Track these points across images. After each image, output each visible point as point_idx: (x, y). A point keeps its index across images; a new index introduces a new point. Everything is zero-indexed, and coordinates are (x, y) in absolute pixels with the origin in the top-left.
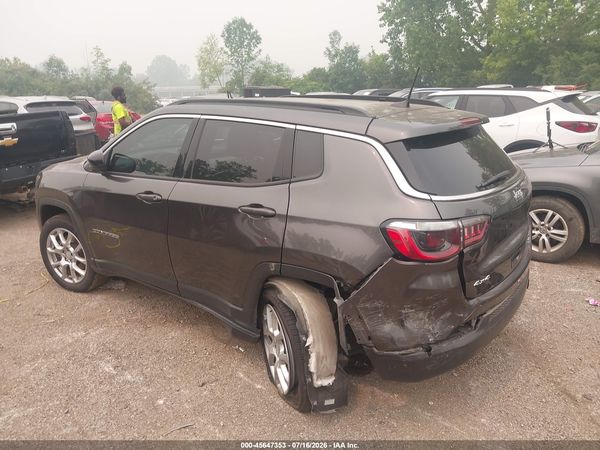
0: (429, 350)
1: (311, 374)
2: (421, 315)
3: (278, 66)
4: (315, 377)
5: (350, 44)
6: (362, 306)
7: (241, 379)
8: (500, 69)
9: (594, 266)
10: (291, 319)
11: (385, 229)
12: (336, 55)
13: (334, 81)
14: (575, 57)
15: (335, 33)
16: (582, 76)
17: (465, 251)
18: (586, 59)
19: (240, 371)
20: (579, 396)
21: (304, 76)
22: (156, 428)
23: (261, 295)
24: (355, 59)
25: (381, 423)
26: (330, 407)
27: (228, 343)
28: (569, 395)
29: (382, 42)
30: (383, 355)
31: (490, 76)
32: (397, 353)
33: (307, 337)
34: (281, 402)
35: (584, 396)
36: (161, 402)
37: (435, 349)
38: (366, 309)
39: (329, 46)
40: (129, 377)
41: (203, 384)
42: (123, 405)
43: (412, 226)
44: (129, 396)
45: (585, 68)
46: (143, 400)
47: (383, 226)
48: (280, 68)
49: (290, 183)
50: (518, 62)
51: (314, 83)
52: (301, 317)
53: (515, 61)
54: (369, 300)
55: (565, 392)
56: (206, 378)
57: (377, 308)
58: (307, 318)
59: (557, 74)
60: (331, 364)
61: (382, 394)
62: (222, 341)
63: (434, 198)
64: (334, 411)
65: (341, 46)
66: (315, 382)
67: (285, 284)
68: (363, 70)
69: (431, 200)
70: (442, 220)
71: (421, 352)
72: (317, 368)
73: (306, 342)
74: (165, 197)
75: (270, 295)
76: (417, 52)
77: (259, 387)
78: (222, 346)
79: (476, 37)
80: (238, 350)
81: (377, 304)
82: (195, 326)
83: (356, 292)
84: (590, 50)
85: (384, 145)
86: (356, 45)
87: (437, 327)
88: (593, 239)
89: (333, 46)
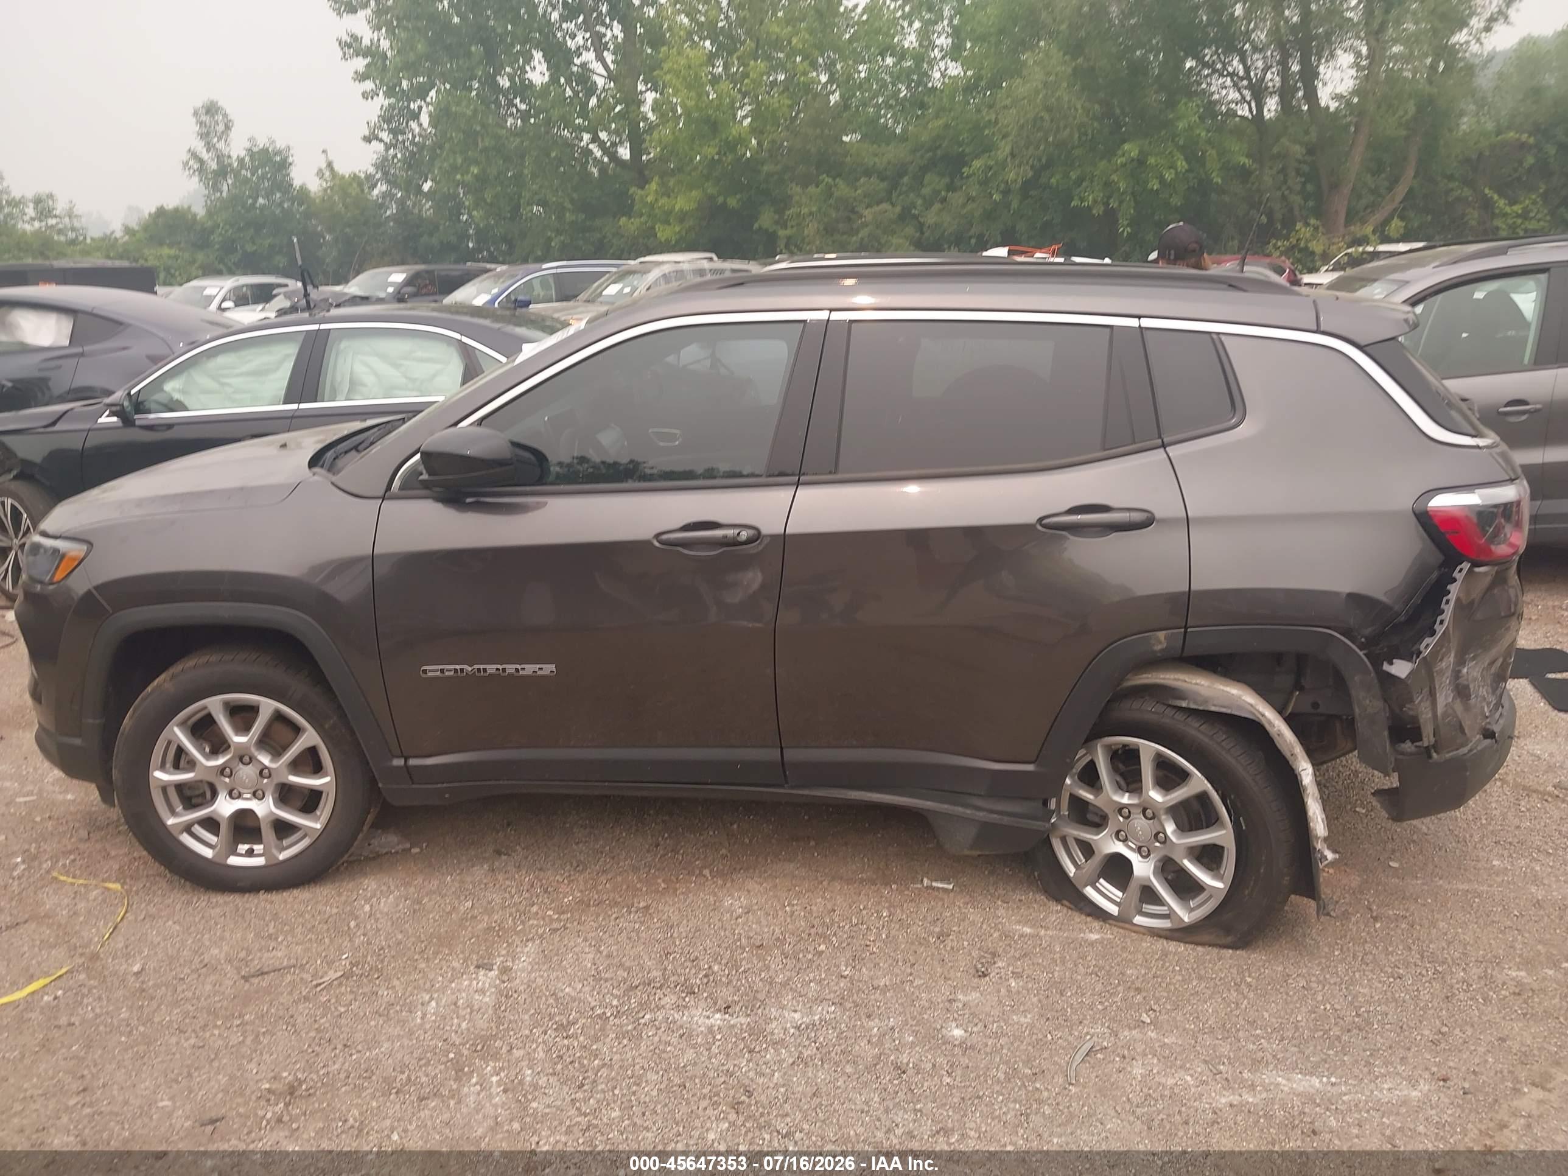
0: (1491, 735)
3: (38, 201)
5: (262, 142)
8: (682, 217)
11: (1424, 513)
12: (223, 171)
13: (228, 247)
14: (842, 189)
15: (211, 109)
16: (864, 233)
18: (865, 195)
19: (1009, 923)
21: (128, 230)
24: (284, 186)
27: (890, 882)
29: (368, 140)
31: (664, 233)
32: (1464, 749)
36: (958, 1033)
39: (200, 147)
45: (868, 214)
48: (43, 206)
49: (1164, 447)
50: (721, 200)
51: (166, 251)
53: (711, 198)
59: (811, 228)
65: (237, 148)
68: (307, 215)
70: (1511, 481)
76: (475, 170)
79: (603, 135)
80: (934, 888)
83: (1431, 641)
84: (868, 173)
85: (1363, 348)
86: (280, 144)
89: (209, 147)
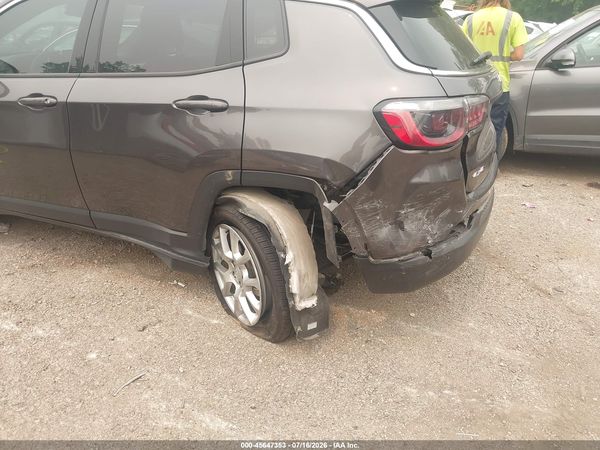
0: (428, 254)
1: (292, 295)
2: (420, 214)
4: (297, 299)
6: (360, 207)
7: (190, 317)
9: (515, 173)
10: (261, 235)
11: (380, 113)
17: (469, 135)
19: (187, 308)
20: (550, 290)
22: (94, 388)
23: (213, 213)
25: (367, 342)
26: (313, 332)
27: (163, 279)
28: (540, 290)
30: (381, 264)
32: (396, 259)
33: (285, 254)
34: (247, 336)
35: (555, 289)
36: (93, 356)
37: (434, 251)
38: (364, 211)
40: (40, 332)
41: (144, 329)
42: (40, 367)
43: (414, 106)
44: (46, 354)
46: (68, 357)
47: (377, 109)
49: (243, 65)
52: (275, 232)
54: (368, 199)
55: (536, 287)
56: (145, 321)
57: (375, 209)
58: (282, 231)
60: (312, 282)
61: (359, 313)
62: (153, 278)
63: (435, 72)
64: (316, 335)
66: (297, 304)
67: (246, 196)
69: (432, 75)
70: (448, 97)
71: (420, 257)
72: (300, 288)
73: (285, 260)
74: (62, 98)
75: (228, 212)
77: (215, 322)
78: (155, 284)
80: (176, 285)
81: (377, 204)
82: (114, 266)
83: (352, 191)
85: (366, 9)
87: (436, 227)
88: (517, 146)
